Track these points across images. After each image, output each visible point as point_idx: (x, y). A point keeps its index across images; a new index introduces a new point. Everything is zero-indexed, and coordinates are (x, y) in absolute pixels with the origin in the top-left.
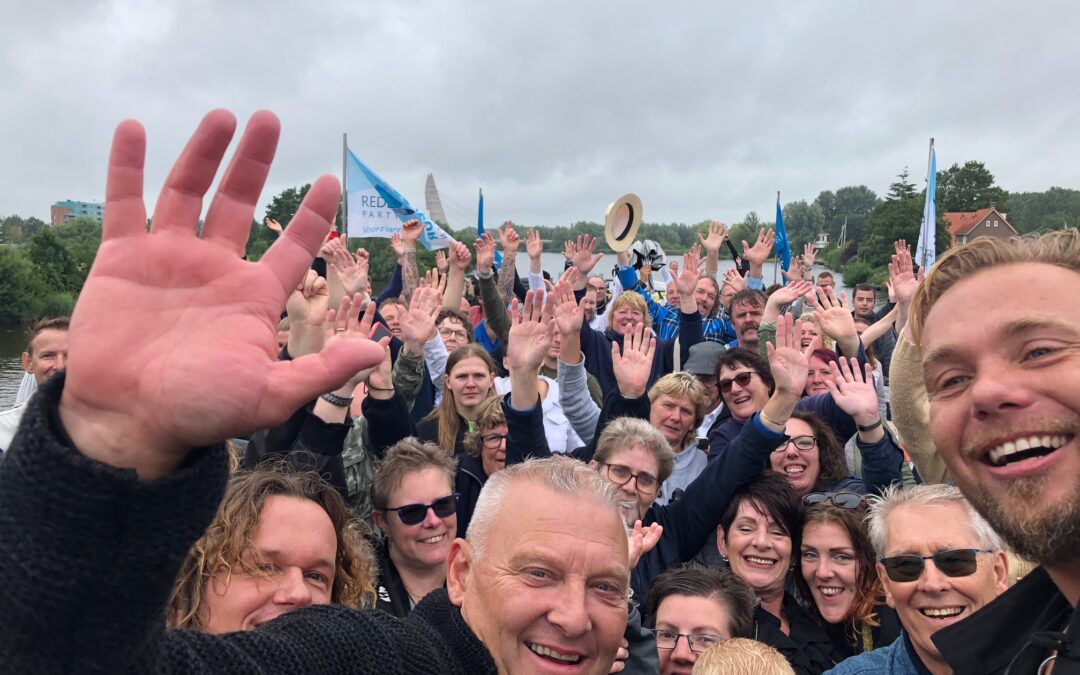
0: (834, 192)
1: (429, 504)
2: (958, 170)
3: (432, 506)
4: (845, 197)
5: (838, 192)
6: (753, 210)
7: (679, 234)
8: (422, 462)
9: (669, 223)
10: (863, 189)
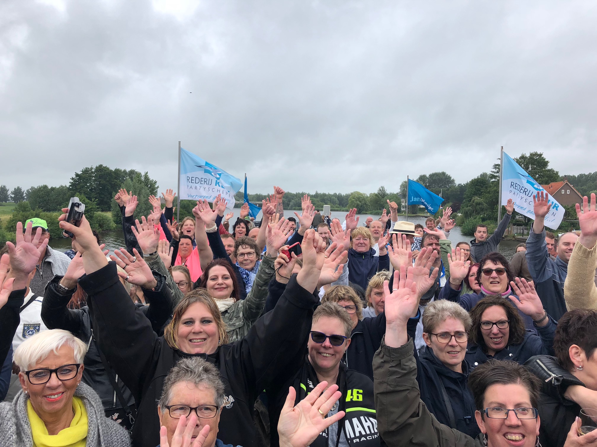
0: (428, 176)
1: (329, 335)
2: (526, 157)
3: (330, 337)
4: (434, 178)
5: (430, 176)
6: (382, 185)
7: (338, 199)
8: (332, 313)
9: (332, 193)
10: (444, 174)
